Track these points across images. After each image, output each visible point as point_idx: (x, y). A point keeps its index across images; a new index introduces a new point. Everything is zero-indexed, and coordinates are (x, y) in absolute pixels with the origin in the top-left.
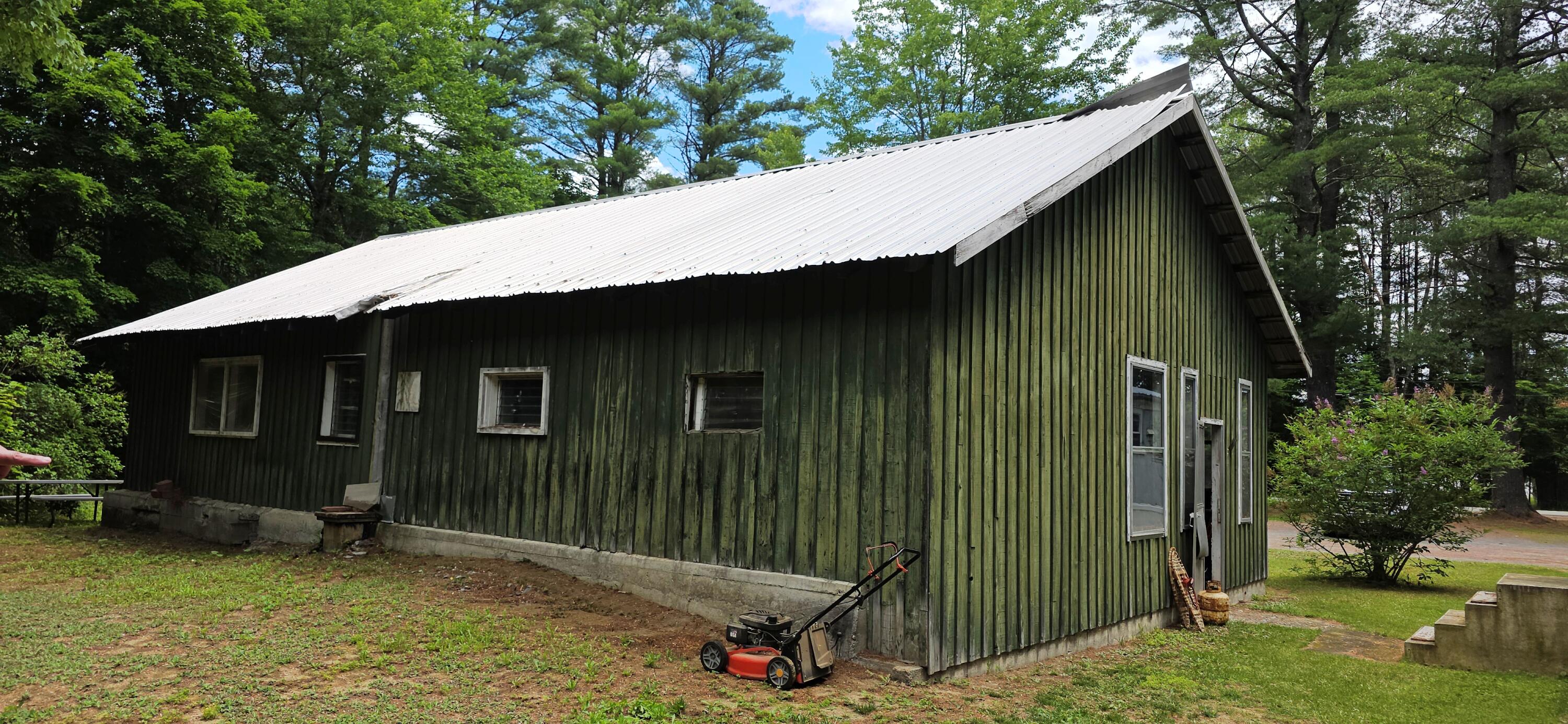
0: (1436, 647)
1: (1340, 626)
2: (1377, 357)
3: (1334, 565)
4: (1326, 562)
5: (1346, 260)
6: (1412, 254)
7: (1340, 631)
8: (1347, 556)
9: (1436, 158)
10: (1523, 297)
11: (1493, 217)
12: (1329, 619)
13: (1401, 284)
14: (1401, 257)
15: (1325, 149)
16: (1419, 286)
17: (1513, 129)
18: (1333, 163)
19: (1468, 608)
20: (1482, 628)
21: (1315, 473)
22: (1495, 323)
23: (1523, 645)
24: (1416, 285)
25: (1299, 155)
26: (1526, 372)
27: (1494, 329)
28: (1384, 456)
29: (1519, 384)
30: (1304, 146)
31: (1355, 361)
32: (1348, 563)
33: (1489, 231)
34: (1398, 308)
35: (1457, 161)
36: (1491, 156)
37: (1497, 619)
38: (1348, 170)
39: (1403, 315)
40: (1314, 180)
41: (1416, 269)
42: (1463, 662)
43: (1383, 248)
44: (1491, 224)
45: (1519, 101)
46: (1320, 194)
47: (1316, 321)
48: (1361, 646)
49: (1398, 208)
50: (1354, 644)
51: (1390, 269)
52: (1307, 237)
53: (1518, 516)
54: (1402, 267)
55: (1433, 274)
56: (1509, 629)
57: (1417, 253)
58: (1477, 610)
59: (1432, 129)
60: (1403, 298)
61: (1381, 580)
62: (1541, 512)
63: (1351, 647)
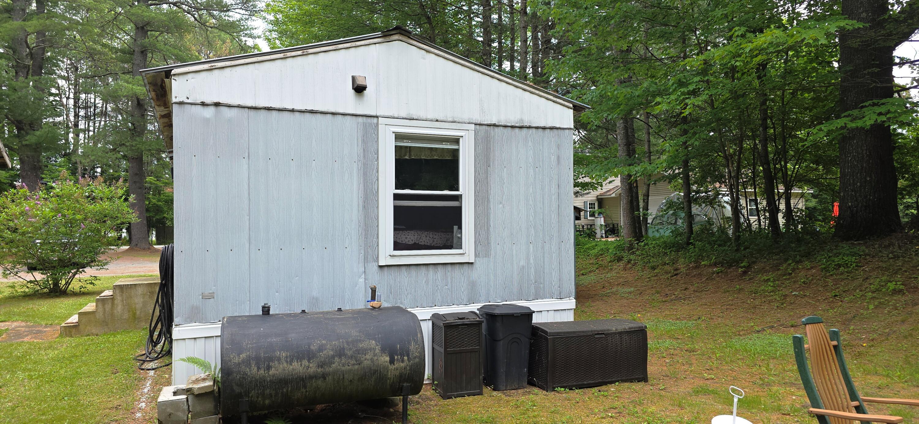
0: (79, 325)
1: (23, 324)
2: (69, 160)
3: (28, 287)
4: (22, 286)
5: (51, 98)
6: (93, 101)
7: (22, 327)
8: (36, 281)
9: (104, 45)
10: (151, 132)
11: (133, 85)
12: (17, 321)
13: (86, 117)
14: (86, 101)
15: (33, 24)
16: (96, 119)
17: (145, 38)
18: (40, 33)
19: (97, 301)
20: (104, 309)
21: (15, 230)
22: (134, 144)
23: (126, 316)
24: (95, 119)
25: (16, 23)
26: (152, 173)
27: (133, 148)
28: (59, 217)
29: (148, 179)
30: (20, 19)
31: (56, 162)
32: (36, 285)
33: (131, 92)
34: (84, 131)
35: (117, 50)
36: (134, 51)
37: (113, 304)
38: (50, 41)
39: (87, 136)
40: (26, 42)
41: (95, 110)
42: (94, 331)
43: (75, 94)
44: (132, 89)
45: (148, 23)
46: (31, 52)
47: (27, 134)
48: (34, 333)
49: (85, 72)
50: (30, 332)
51: (79, 108)
52: (21, 79)
53: (144, 249)
54: (86, 108)
55: (104, 114)
56: (119, 308)
57: (95, 100)
58: (103, 301)
59: (103, 28)
60: (87, 126)
61: (57, 292)
62: (155, 246)
63: (27, 335)
